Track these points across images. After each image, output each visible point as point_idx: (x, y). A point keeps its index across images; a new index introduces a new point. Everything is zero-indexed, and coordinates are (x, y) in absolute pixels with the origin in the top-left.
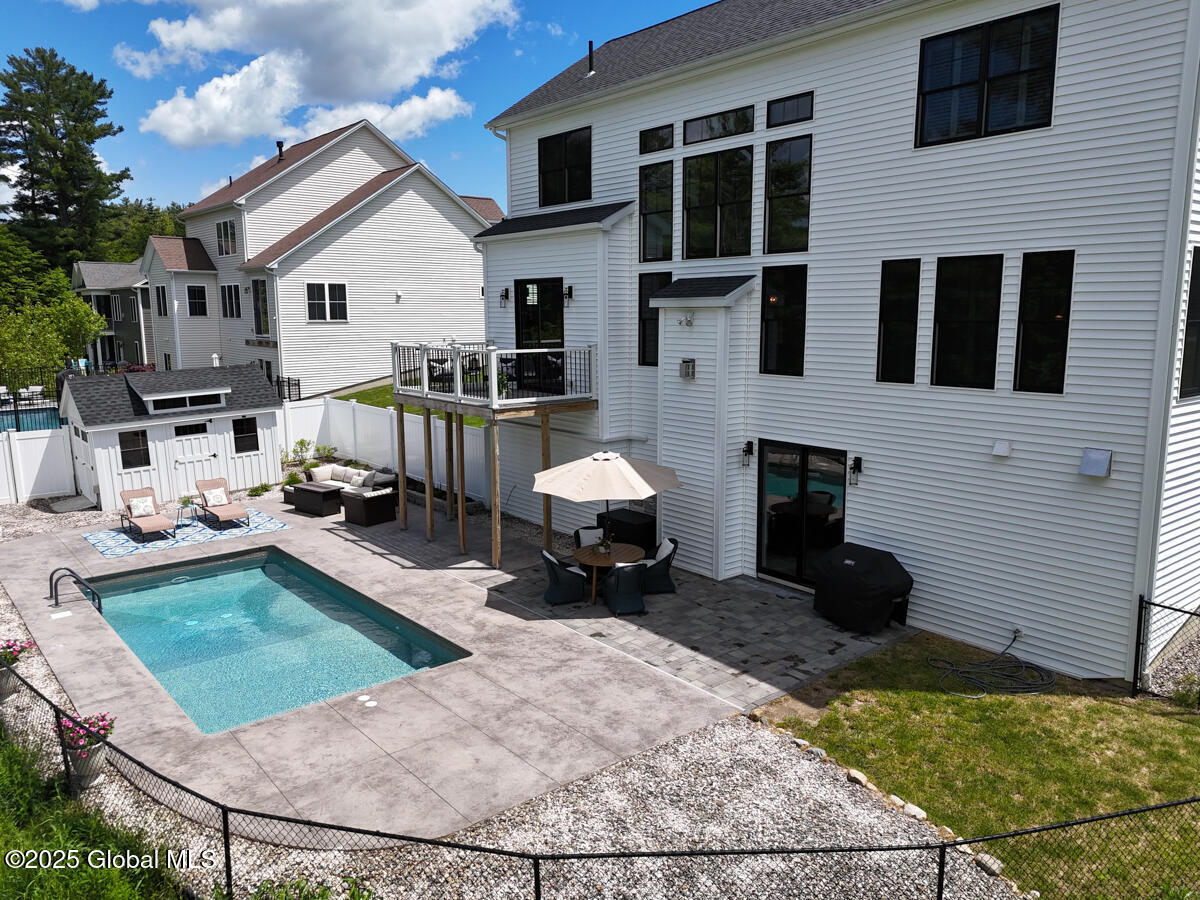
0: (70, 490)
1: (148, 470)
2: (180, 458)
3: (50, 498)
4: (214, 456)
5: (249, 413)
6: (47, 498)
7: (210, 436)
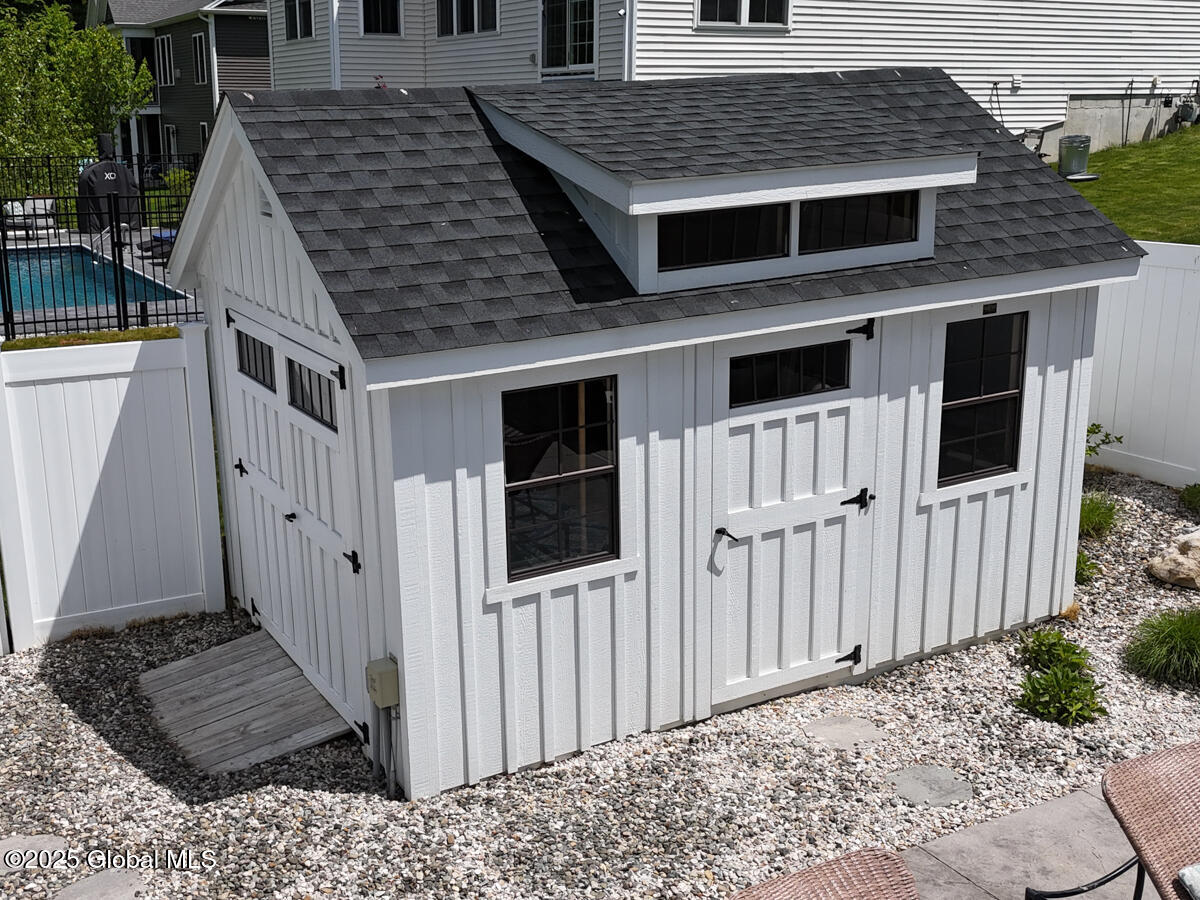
0: (202, 593)
1: (610, 582)
2: (737, 516)
3: (133, 627)
4: (862, 500)
5: (1007, 294)
6: (119, 624)
7: (857, 405)
